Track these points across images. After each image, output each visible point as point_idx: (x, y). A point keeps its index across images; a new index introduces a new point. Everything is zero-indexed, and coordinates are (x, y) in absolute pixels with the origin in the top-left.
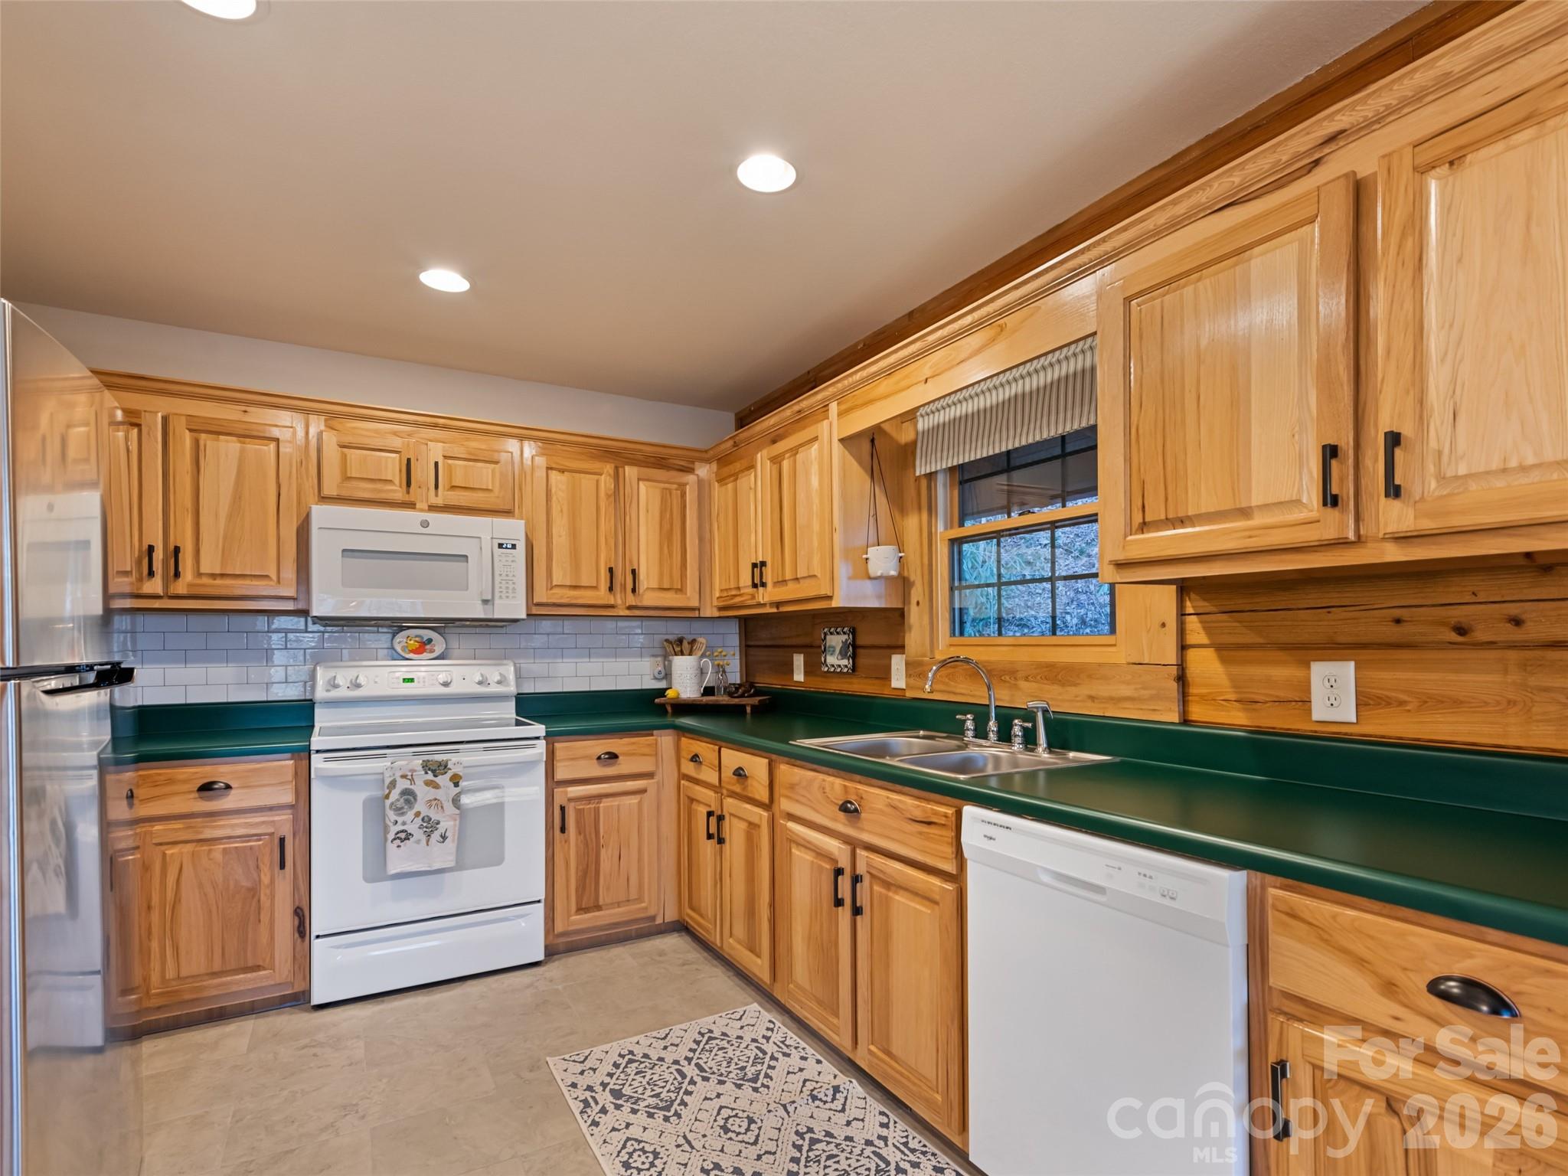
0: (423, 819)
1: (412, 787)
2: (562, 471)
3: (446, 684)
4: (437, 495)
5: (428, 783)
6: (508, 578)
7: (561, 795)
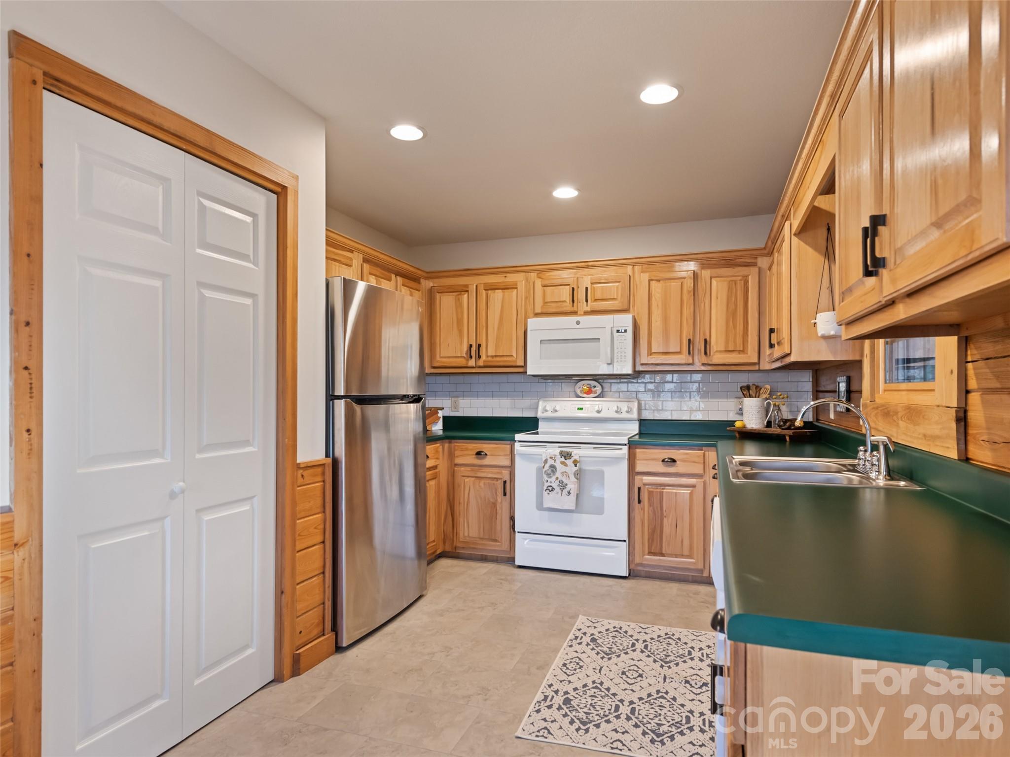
0: (559, 482)
1: (554, 464)
2: (659, 281)
3: (599, 412)
4: (587, 306)
5: (562, 463)
6: (622, 350)
7: (640, 480)
